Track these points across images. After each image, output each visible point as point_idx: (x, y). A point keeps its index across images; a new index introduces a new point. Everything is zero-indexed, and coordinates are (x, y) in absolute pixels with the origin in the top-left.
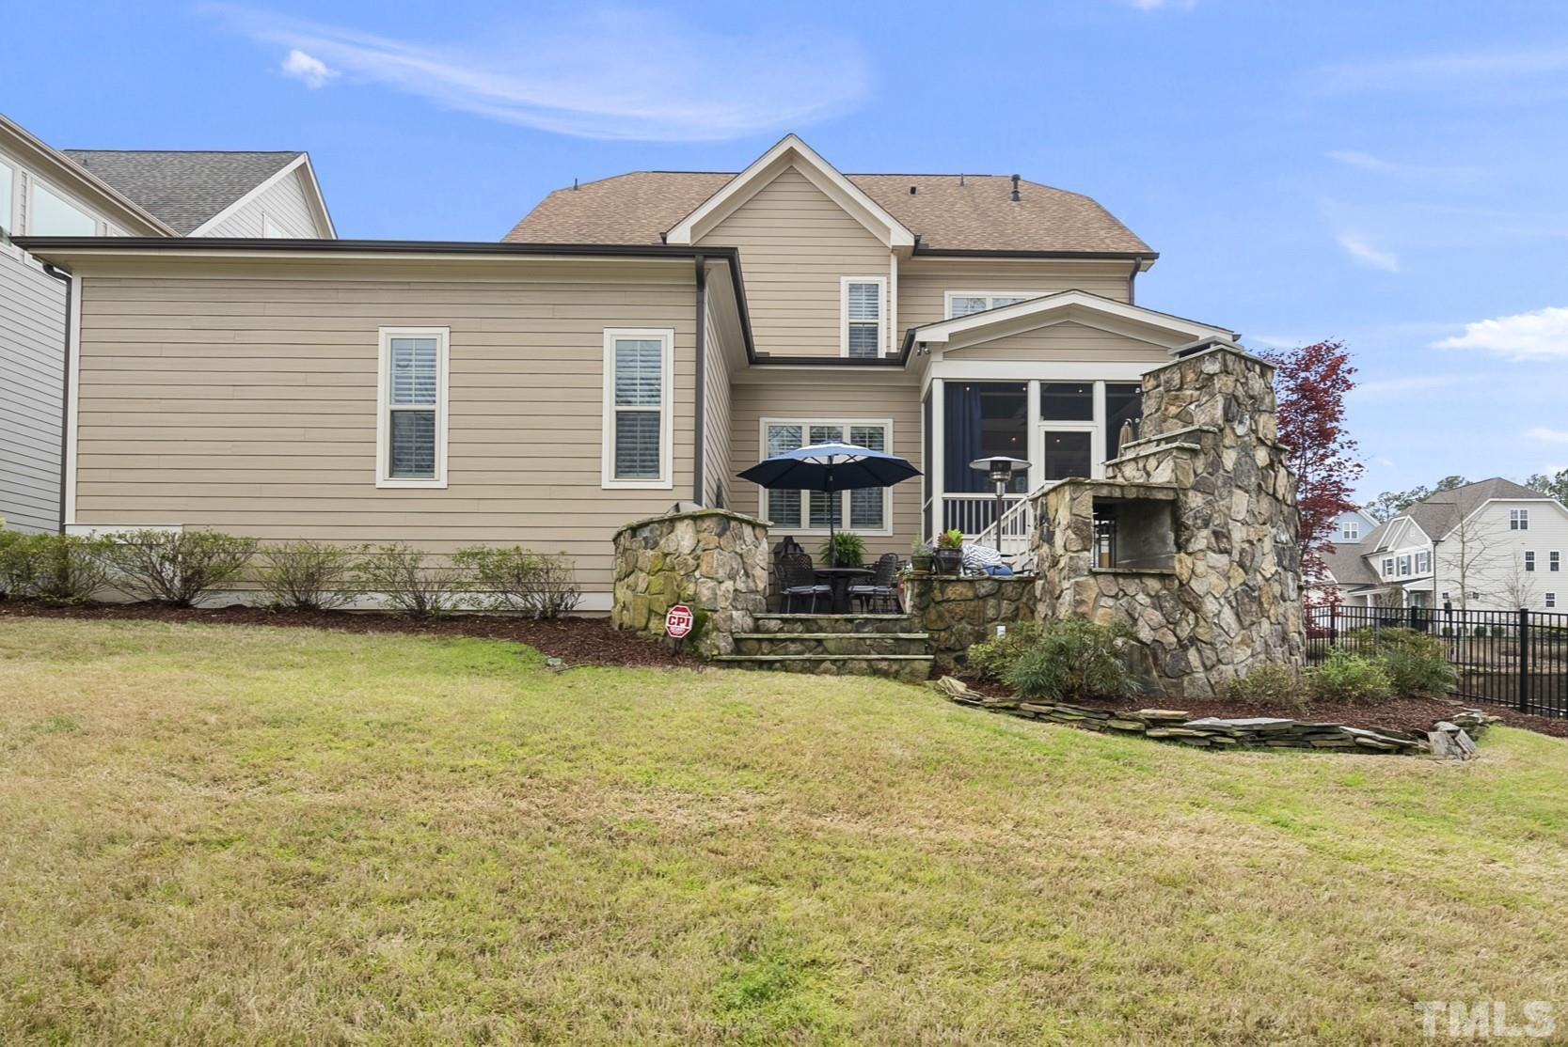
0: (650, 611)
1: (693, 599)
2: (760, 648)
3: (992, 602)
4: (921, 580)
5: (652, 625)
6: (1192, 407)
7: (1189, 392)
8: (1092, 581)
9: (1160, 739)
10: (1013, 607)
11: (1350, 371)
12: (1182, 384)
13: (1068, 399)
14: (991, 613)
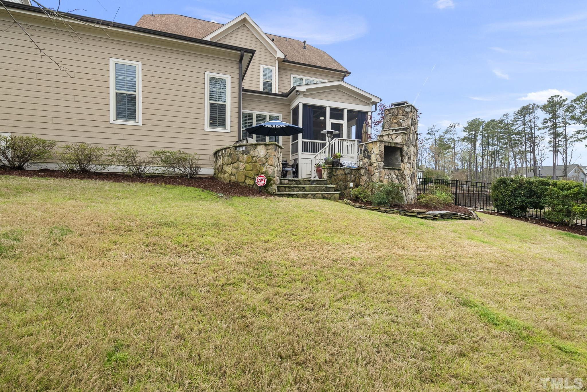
0: (246, 176)
1: (265, 173)
2: (285, 190)
3: (349, 176)
4: (330, 168)
5: (246, 181)
6: (401, 121)
7: (400, 116)
8: (383, 170)
9: (422, 218)
10: (355, 177)
11: (420, 114)
12: (398, 114)
13: (337, 113)
14: (349, 179)
